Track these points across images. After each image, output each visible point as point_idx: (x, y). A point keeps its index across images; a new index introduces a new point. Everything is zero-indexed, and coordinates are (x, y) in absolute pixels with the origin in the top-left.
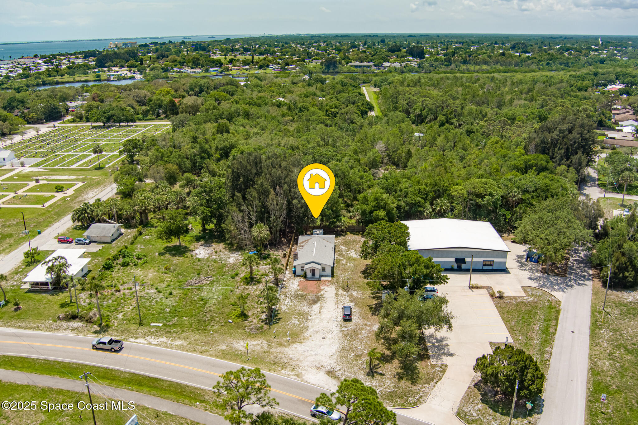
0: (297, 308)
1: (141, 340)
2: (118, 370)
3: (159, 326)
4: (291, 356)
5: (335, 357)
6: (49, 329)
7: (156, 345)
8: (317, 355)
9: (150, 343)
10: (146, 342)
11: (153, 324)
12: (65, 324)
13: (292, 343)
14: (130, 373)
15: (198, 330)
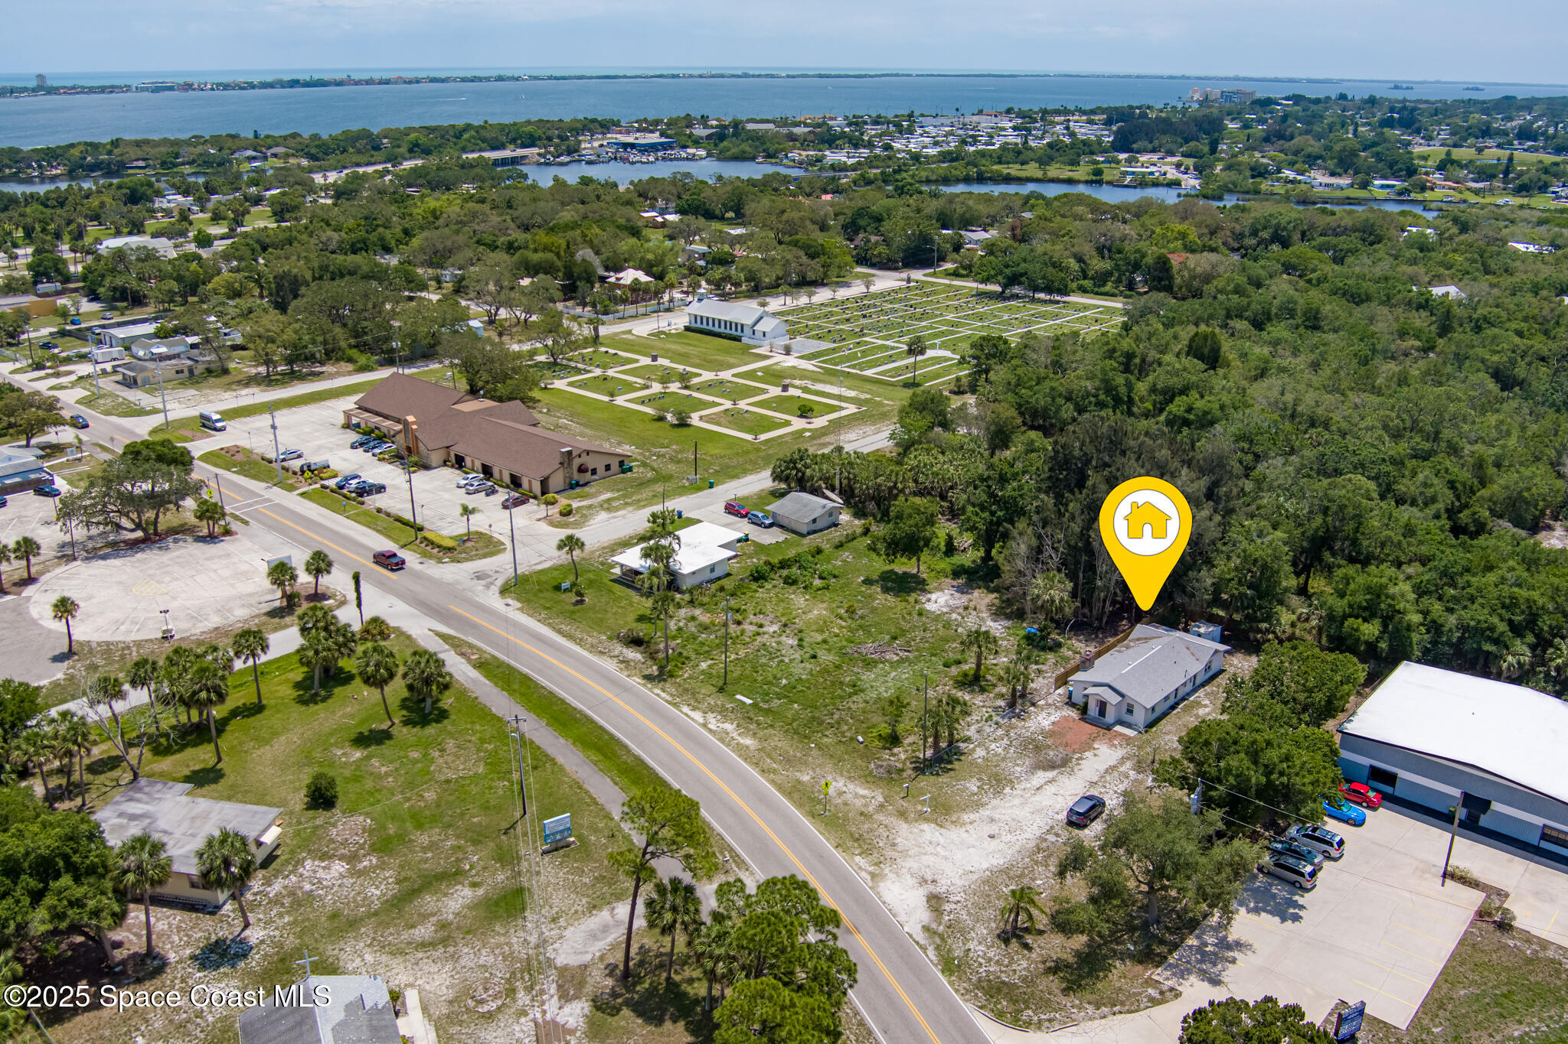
0: (1003, 765)
1: (697, 716)
2: (626, 747)
3: (744, 703)
4: (898, 840)
5: (974, 877)
6: (592, 648)
7: (710, 731)
8: (946, 858)
9: (705, 725)
10: (701, 720)
11: (739, 697)
12: (617, 648)
13: (927, 820)
14: (638, 759)
15: (796, 732)
